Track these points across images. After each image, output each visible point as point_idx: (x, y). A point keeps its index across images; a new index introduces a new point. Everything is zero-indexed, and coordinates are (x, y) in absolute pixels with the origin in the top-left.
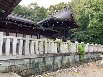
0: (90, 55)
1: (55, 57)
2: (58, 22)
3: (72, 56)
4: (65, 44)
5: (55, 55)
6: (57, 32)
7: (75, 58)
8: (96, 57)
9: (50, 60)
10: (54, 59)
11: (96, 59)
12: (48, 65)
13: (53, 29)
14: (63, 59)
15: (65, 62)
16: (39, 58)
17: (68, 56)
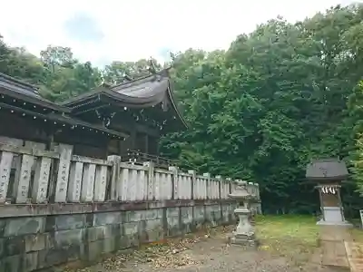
0: (210, 209)
1: (95, 217)
2: (125, 108)
3: (155, 211)
4: (138, 171)
5: (96, 210)
6: (122, 139)
7: (165, 219)
8: (226, 214)
9: (74, 227)
10: (90, 220)
11: (227, 220)
12: (64, 244)
13: (108, 127)
14: (124, 222)
15: (130, 231)
16: (29, 219)
17: (143, 212)
